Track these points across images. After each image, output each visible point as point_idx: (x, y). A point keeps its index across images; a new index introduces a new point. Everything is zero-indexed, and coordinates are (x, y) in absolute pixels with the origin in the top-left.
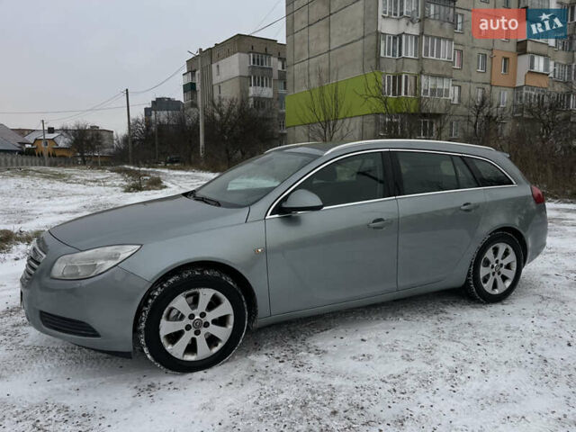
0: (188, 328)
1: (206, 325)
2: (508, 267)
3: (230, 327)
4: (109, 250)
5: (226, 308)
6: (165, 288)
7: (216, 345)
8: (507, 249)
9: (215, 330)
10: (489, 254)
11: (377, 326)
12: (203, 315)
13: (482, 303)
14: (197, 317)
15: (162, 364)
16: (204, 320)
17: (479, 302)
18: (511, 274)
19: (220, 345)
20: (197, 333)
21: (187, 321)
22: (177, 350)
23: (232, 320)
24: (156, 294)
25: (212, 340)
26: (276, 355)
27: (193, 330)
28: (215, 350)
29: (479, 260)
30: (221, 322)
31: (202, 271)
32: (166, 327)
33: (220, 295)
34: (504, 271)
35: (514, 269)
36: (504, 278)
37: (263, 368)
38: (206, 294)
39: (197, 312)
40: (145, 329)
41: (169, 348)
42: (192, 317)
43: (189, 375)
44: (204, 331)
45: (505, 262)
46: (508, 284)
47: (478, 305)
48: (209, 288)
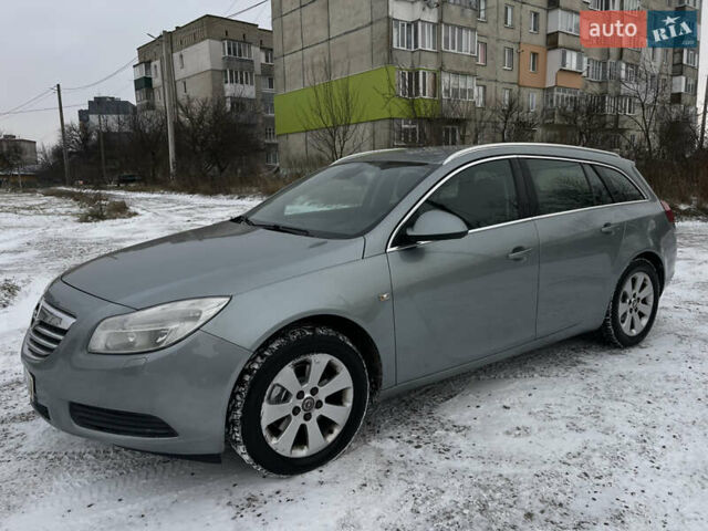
0: (296, 411)
1: (319, 405)
2: (644, 301)
3: (349, 404)
4: (182, 306)
5: (343, 380)
6: (269, 358)
7: (331, 432)
8: (645, 280)
9: (328, 411)
10: (628, 288)
11: (511, 387)
12: (314, 391)
13: (619, 347)
14: (307, 395)
15: (264, 467)
16: (316, 398)
17: (616, 347)
18: (647, 310)
19: (337, 431)
20: (307, 417)
21: (294, 402)
22: (282, 445)
23: (350, 395)
24: (256, 367)
25: (326, 425)
26: (406, 438)
27: (302, 413)
28: (331, 438)
29: (618, 295)
30: (336, 399)
31: (313, 330)
32: (269, 413)
33: (337, 361)
34: (641, 307)
35: (651, 303)
36: (641, 315)
37: (398, 458)
38: (319, 361)
39: (307, 387)
40: (241, 418)
41: (273, 442)
42: (300, 395)
43: (299, 478)
44: (316, 413)
45: (642, 296)
46: (645, 321)
47: (614, 351)
48: (323, 352)
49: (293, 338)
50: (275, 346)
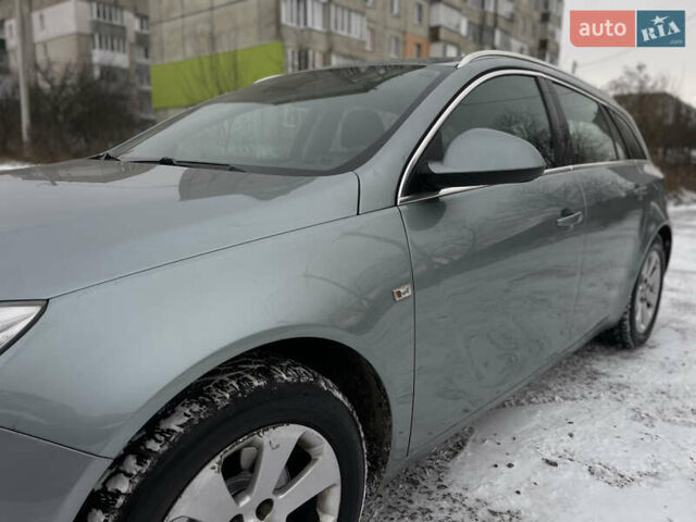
5: (325, 471)
8: (656, 261)
11: (536, 421)
18: (654, 298)
24: (125, 487)
33: (314, 435)
34: (649, 295)
36: (649, 306)
38: (279, 442)
39: (248, 504)
49: (222, 398)
50: (175, 424)
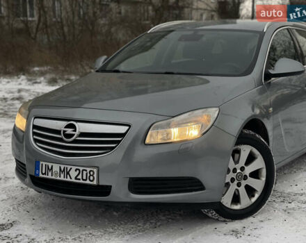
0: (232, 180)
1: (245, 177)
7: (253, 196)
9: (252, 182)
12: (242, 169)
14: (238, 171)
16: (244, 174)
19: (257, 196)
20: (239, 185)
23: (264, 173)
25: (250, 191)
27: (236, 182)
28: (254, 200)
38: (245, 150)
39: (238, 166)
44: (244, 183)
